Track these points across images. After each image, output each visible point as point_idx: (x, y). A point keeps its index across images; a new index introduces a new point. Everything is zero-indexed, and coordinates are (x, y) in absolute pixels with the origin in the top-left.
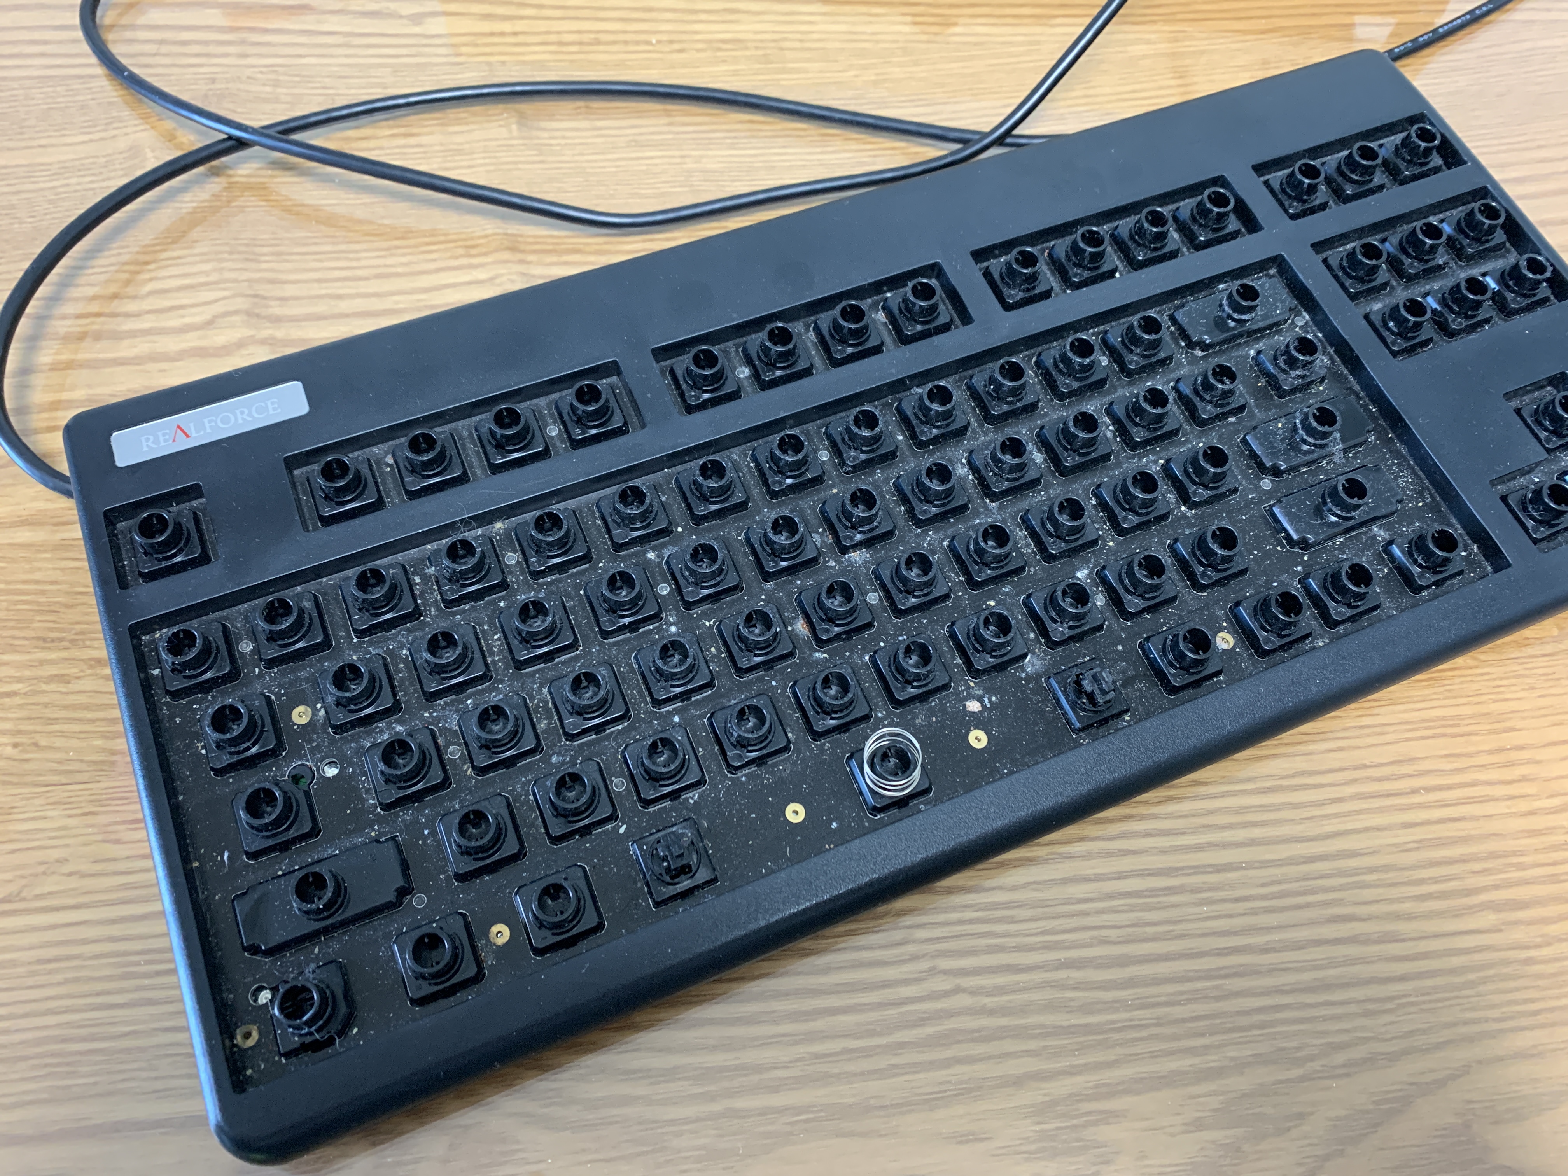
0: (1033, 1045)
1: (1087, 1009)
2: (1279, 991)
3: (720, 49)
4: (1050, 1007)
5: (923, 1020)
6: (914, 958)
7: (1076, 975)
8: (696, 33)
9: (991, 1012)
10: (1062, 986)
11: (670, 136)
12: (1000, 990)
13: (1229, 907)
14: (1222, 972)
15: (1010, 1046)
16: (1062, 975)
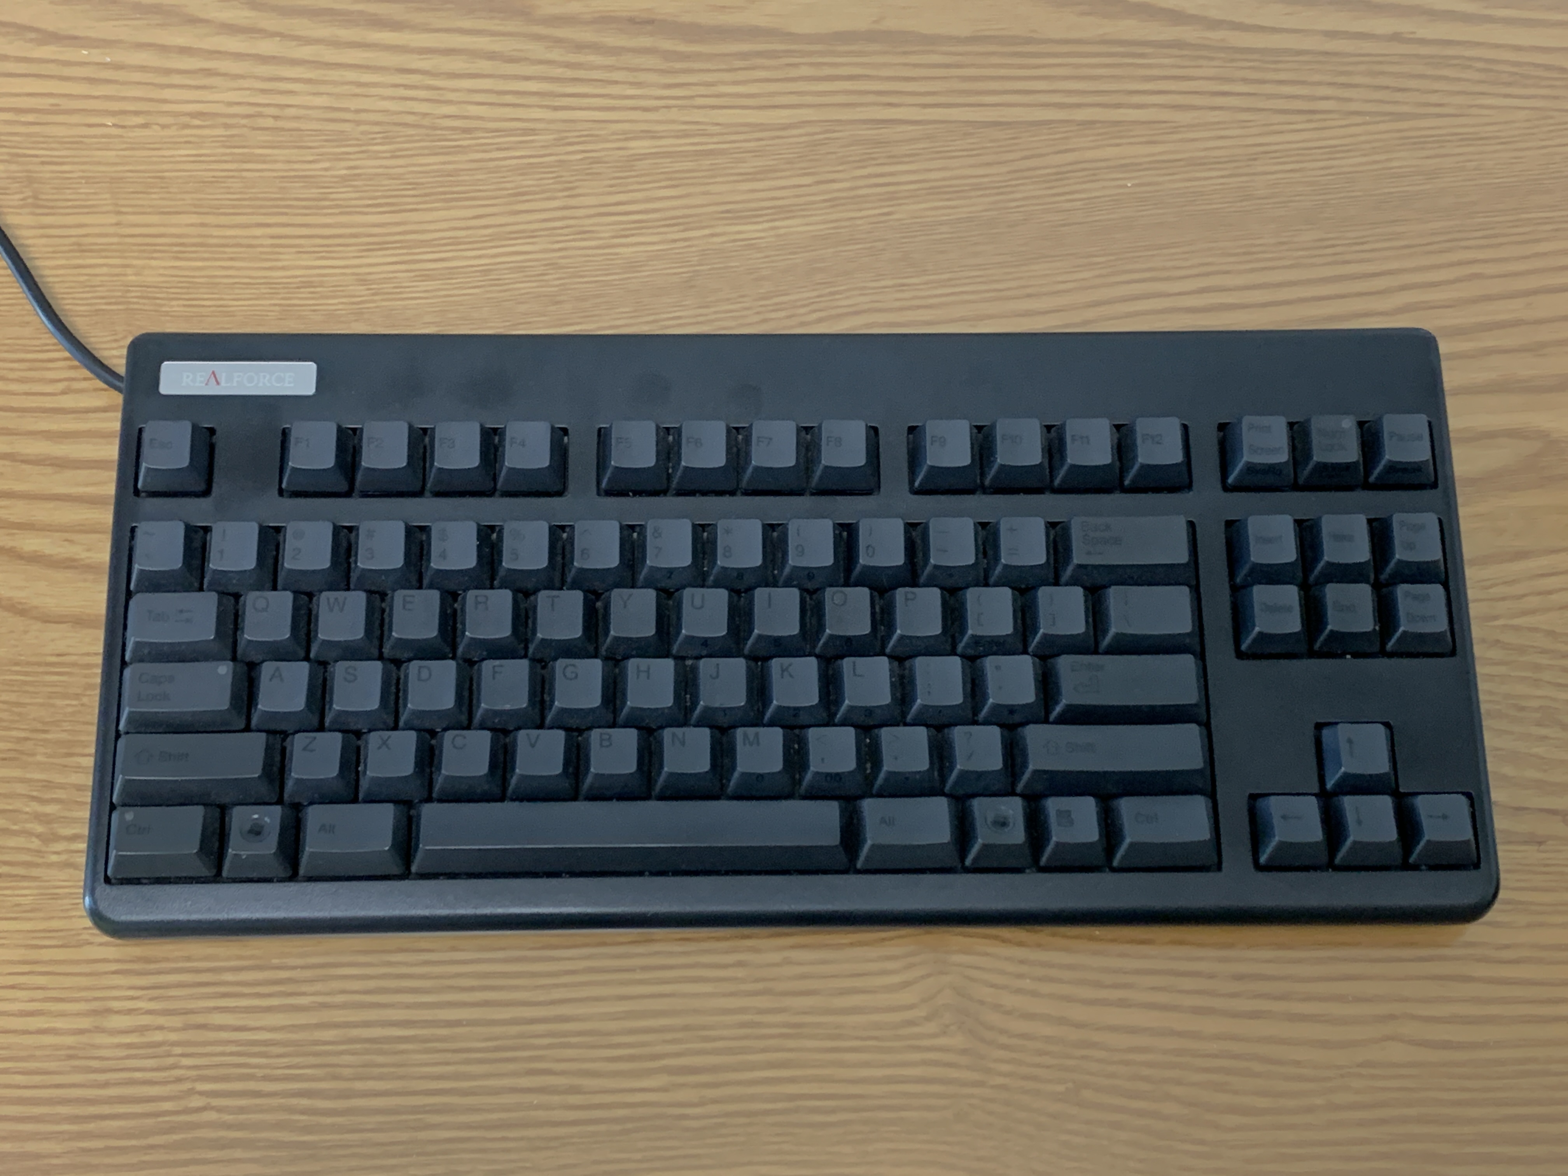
0: (257, 1154)
1: (307, 1129)
2: (469, 1126)
3: (186, 126)
4: (278, 1126)
5: (172, 1129)
6: (179, 1080)
7: (305, 1102)
8: (165, 101)
9: (229, 1127)
10: (291, 1110)
11: (115, 240)
12: (242, 1110)
13: (449, 1056)
14: (427, 1108)
15: (238, 1154)
16: (294, 1101)
